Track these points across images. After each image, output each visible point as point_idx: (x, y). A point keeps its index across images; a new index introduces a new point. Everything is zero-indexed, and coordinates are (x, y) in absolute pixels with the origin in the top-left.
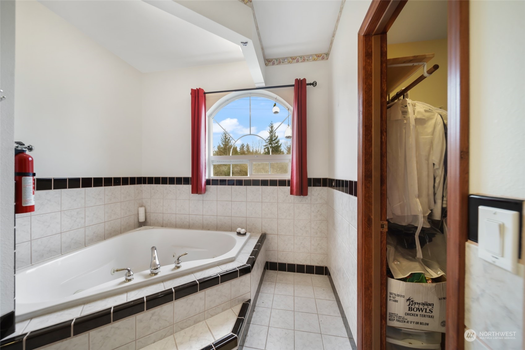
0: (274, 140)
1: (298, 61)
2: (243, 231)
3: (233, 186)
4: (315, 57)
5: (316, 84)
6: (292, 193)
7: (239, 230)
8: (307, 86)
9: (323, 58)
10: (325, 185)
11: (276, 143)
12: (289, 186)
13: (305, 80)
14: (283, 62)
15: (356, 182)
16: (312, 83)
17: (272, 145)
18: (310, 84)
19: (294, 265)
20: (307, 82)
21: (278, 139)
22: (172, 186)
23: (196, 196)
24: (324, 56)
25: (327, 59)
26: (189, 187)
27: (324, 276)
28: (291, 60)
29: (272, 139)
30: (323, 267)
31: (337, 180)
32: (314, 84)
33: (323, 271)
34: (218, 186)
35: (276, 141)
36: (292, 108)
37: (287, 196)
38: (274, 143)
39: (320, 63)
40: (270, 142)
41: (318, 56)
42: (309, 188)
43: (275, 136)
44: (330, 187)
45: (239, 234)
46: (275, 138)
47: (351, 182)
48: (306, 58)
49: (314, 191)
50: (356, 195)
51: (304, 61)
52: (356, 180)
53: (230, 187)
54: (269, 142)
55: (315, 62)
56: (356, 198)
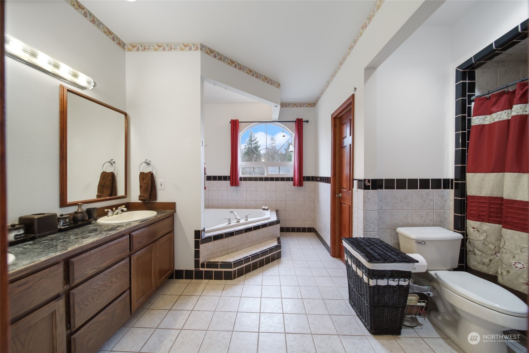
0: (253, 141)
1: (297, 106)
2: (266, 208)
3: (257, 182)
4: (308, 105)
5: (308, 121)
6: (294, 185)
7: (263, 207)
8: (303, 123)
9: (312, 106)
10: (313, 180)
11: (256, 143)
12: (293, 181)
13: (302, 119)
14: (288, 106)
15: (330, 178)
16: (306, 121)
17: (251, 145)
18: (305, 121)
19: (295, 228)
20: (303, 120)
21: (257, 139)
22: (215, 182)
23: (234, 188)
24: (313, 104)
25: (314, 107)
26: (228, 182)
27: (312, 233)
28: (293, 105)
29: (252, 140)
30: (311, 228)
31: (320, 177)
32: (307, 121)
33: (311, 230)
34: (247, 181)
35: (255, 141)
36: (294, 135)
37: (291, 187)
38: (253, 143)
39: (310, 109)
40: (250, 143)
41: (309, 104)
42: (304, 182)
43: (255, 137)
44: (316, 181)
45: (264, 209)
46: (254, 139)
47: (328, 178)
48: (302, 105)
49: (306, 184)
50: (330, 183)
51: (301, 106)
52: (330, 176)
53: (255, 182)
54: (248, 143)
55: (307, 108)
56: (330, 184)
